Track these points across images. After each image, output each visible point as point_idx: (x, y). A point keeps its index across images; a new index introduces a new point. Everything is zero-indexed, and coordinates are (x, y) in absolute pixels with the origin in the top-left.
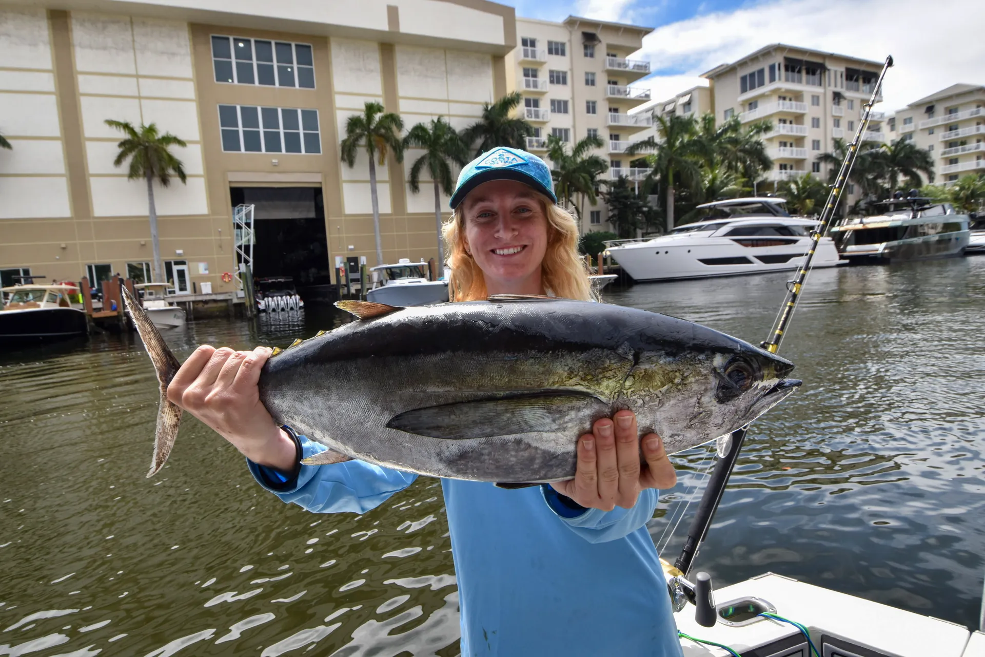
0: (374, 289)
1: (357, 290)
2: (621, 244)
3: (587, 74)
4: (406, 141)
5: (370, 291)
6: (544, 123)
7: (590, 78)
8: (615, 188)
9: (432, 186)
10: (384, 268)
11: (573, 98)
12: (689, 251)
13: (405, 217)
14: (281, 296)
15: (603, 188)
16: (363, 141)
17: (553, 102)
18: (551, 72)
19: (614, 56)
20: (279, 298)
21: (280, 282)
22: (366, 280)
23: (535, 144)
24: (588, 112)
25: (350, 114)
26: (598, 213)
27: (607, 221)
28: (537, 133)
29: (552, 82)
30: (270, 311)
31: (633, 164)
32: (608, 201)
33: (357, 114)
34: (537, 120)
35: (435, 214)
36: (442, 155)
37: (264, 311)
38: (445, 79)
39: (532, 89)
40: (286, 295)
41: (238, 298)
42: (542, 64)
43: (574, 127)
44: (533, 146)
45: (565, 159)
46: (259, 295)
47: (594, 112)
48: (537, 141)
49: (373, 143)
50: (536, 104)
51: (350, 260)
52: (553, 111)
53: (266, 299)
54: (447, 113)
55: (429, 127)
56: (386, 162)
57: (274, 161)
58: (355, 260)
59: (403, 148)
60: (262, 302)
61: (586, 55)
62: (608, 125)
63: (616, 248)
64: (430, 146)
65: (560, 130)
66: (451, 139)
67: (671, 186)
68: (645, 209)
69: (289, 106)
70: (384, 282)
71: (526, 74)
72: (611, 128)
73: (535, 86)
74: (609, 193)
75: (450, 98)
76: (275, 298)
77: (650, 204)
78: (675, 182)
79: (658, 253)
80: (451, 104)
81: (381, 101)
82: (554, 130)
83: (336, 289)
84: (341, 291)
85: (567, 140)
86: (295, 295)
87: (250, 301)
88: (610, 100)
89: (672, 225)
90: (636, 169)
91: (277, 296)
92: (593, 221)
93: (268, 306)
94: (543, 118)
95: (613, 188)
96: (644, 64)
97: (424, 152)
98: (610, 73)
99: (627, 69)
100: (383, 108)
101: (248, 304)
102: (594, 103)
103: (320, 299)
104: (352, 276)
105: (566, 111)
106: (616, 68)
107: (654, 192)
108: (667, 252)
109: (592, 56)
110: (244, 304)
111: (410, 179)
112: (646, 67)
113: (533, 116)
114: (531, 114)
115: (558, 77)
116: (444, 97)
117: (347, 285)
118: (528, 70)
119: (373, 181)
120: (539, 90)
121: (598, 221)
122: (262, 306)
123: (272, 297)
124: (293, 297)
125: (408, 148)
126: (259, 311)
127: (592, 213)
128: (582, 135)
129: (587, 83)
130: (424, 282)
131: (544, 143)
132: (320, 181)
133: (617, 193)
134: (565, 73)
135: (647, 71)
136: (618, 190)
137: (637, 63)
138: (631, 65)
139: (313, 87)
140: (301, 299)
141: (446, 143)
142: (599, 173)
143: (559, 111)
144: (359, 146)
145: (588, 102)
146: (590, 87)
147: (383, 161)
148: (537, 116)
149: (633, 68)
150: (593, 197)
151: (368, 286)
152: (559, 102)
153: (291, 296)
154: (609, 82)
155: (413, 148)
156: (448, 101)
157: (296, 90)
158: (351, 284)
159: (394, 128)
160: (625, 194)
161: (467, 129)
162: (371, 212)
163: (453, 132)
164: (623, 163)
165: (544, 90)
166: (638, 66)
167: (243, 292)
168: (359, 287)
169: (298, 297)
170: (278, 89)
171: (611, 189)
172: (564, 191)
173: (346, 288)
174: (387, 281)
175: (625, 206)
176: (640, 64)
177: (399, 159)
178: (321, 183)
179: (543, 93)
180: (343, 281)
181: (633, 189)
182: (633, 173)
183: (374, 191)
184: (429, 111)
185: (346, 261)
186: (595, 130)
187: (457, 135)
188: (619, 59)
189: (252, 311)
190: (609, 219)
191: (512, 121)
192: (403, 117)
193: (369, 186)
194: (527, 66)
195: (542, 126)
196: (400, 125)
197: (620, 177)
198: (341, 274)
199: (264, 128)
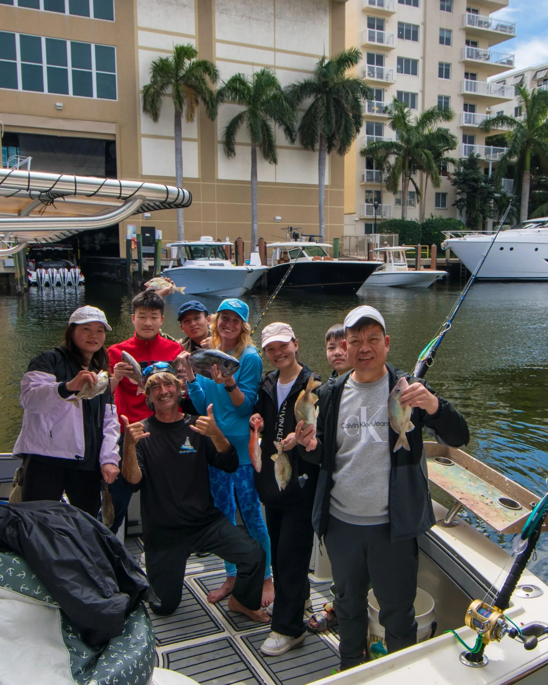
0: (170, 269)
1: (150, 267)
2: (463, 235)
3: (442, 30)
4: (221, 93)
5: (166, 270)
6: (388, 84)
7: (445, 35)
8: (465, 167)
9: (249, 149)
10: (183, 245)
11: (424, 58)
12: (536, 249)
13: (216, 184)
14: (58, 268)
15: (451, 168)
16: (170, 90)
17: (400, 60)
18: (400, 24)
19: (476, 11)
20: (55, 270)
21: (58, 250)
22: (161, 255)
23: (376, 109)
24: (441, 76)
25: (155, 57)
26: (444, 195)
27: (454, 205)
28: (379, 96)
29: (400, 36)
30: (43, 285)
31: (489, 142)
32: (455, 183)
33: (164, 56)
34: (380, 80)
35: (251, 182)
36: (262, 114)
37: (35, 284)
38: (272, 23)
39: (376, 43)
40: (64, 267)
41: (5, 267)
42: (389, 14)
43: (423, 92)
44: (373, 111)
45: (408, 129)
46: (31, 264)
47: (447, 76)
48: (379, 106)
49: (182, 94)
50: (380, 61)
51: (144, 230)
52: (399, 71)
53: (38, 270)
54: (273, 64)
55: (250, 80)
56: (196, 118)
57: (58, 104)
58: (152, 230)
59: (217, 101)
60: (34, 274)
61: (442, 8)
62: (462, 93)
63: (457, 240)
64: (249, 103)
65: (407, 94)
66: (275, 97)
67: (527, 171)
68: (496, 195)
69: (81, 39)
70: (182, 261)
71: (370, 25)
72: (465, 96)
73: (381, 40)
74: (457, 174)
75: (278, 47)
76: (50, 270)
77: (502, 190)
78: (532, 165)
79: (502, 249)
80: (278, 54)
81: (193, 43)
82: (400, 93)
83: (125, 264)
84: (131, 267)
85: (413, 106)
86: (74, 267)
87: (21, 273)
88: (466, 64)
89: (526, 217)
90: (492, 147)
91: (52, 268)
92: (437, 204)
93: (40, 279)
94: (387, 78)
95: (462, 168)
96: (509, 25)
97: (242, 108)
98: (468, 32)
99: (490, 29)
100: (196, 52)
101: (18, 276)
102: (448, 65)
103: (106, 274)
104: (145, 249)
105: (415, 73)
106: (476, 27)
107: (508, 176)
108: (512, 249)
109: (449, 9)
110: (13, 274)
111: (224, 139)
112: (511, 28)
113: (376, 75)
114: (373, 73)
115: (408, 31)
116: (270, 44)
117: (139, 261)
118: (373, 19)
119: (178, 138)
120: (384, 45)
121: (444, 205)
122: (33, 278)
123: (46, 268)
124: (72, 270)
125: (222, 101)
126: (30, 284)
127: (437, 194)
128: (431, 103)
129: (441, 41)
130: (228, 265)
131: (386, 108)
132: (114, 132)
133: (466, 175)
134: (417, 27)
135: (512, 34)
136: (467, 172)
137: (501, 23)
138: (494, 24)
139: (112, 20)
140: (82, 273)
141: (268, 101)
142: (447, 150)
143: (407, 72)
144: (164, 95)
145: (441, 64)
146: (444, 47)
147: (191, 116)
148: (380, 75)
149: (496, 29)
150: (437, 178)
151: (163, 263)
152: (408, 60)
153: (69, 268)
154: (467, 43)
155: (229, 102)
156: (275, 50)
157: (90, 20)
158: (143, 259)
159: (207, 78)
160: (475, 176)
161: (295, 85)
162: (174, 175)
163: (278, 88)
164: (476, 140)
165: (390, 46)
166: (502, 26)
167: (12, 260)
168: (152, 263)
169: (78, 270)
170: (68, 16)
171: (459, 169)
172: (404, 168)
173: (137, 264)
174: (185, 260)
175: (475, 190)
176: (505, 24)
177: (212, 114)
178: (115, 135)
179: (389, 49)
180: (135, 256)
181: (486, 171)
182: (487, 152)
183: (178, 151)
184: (251, 61)
185: (140, 232)
186: (447, 98)
187: (282, 93)
188: (481, 17)
189: (22, 285)
190: (456, 204)
191: (348, 80)
192: (219, 66)
193: (173, 142)
194: (372, 15)
195: (385, 88)
196: (214, 75)
197: (471, 155)
198: (133, 247)
199: (48, 63)
